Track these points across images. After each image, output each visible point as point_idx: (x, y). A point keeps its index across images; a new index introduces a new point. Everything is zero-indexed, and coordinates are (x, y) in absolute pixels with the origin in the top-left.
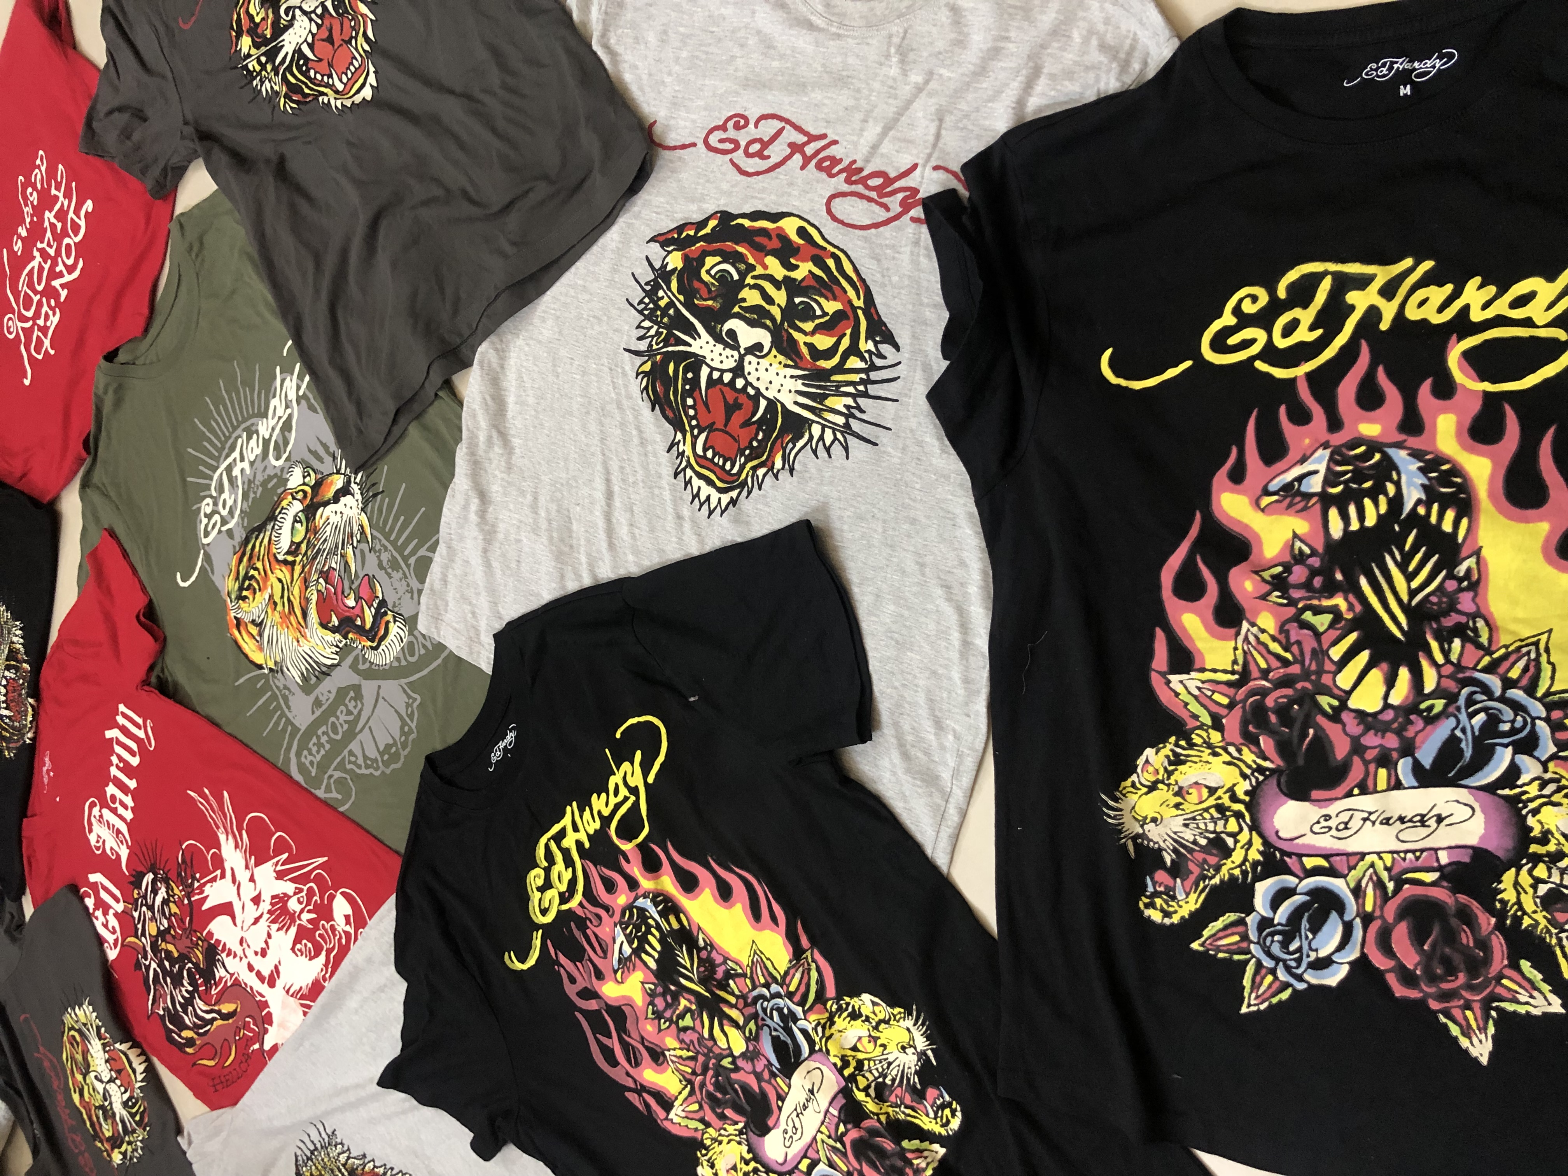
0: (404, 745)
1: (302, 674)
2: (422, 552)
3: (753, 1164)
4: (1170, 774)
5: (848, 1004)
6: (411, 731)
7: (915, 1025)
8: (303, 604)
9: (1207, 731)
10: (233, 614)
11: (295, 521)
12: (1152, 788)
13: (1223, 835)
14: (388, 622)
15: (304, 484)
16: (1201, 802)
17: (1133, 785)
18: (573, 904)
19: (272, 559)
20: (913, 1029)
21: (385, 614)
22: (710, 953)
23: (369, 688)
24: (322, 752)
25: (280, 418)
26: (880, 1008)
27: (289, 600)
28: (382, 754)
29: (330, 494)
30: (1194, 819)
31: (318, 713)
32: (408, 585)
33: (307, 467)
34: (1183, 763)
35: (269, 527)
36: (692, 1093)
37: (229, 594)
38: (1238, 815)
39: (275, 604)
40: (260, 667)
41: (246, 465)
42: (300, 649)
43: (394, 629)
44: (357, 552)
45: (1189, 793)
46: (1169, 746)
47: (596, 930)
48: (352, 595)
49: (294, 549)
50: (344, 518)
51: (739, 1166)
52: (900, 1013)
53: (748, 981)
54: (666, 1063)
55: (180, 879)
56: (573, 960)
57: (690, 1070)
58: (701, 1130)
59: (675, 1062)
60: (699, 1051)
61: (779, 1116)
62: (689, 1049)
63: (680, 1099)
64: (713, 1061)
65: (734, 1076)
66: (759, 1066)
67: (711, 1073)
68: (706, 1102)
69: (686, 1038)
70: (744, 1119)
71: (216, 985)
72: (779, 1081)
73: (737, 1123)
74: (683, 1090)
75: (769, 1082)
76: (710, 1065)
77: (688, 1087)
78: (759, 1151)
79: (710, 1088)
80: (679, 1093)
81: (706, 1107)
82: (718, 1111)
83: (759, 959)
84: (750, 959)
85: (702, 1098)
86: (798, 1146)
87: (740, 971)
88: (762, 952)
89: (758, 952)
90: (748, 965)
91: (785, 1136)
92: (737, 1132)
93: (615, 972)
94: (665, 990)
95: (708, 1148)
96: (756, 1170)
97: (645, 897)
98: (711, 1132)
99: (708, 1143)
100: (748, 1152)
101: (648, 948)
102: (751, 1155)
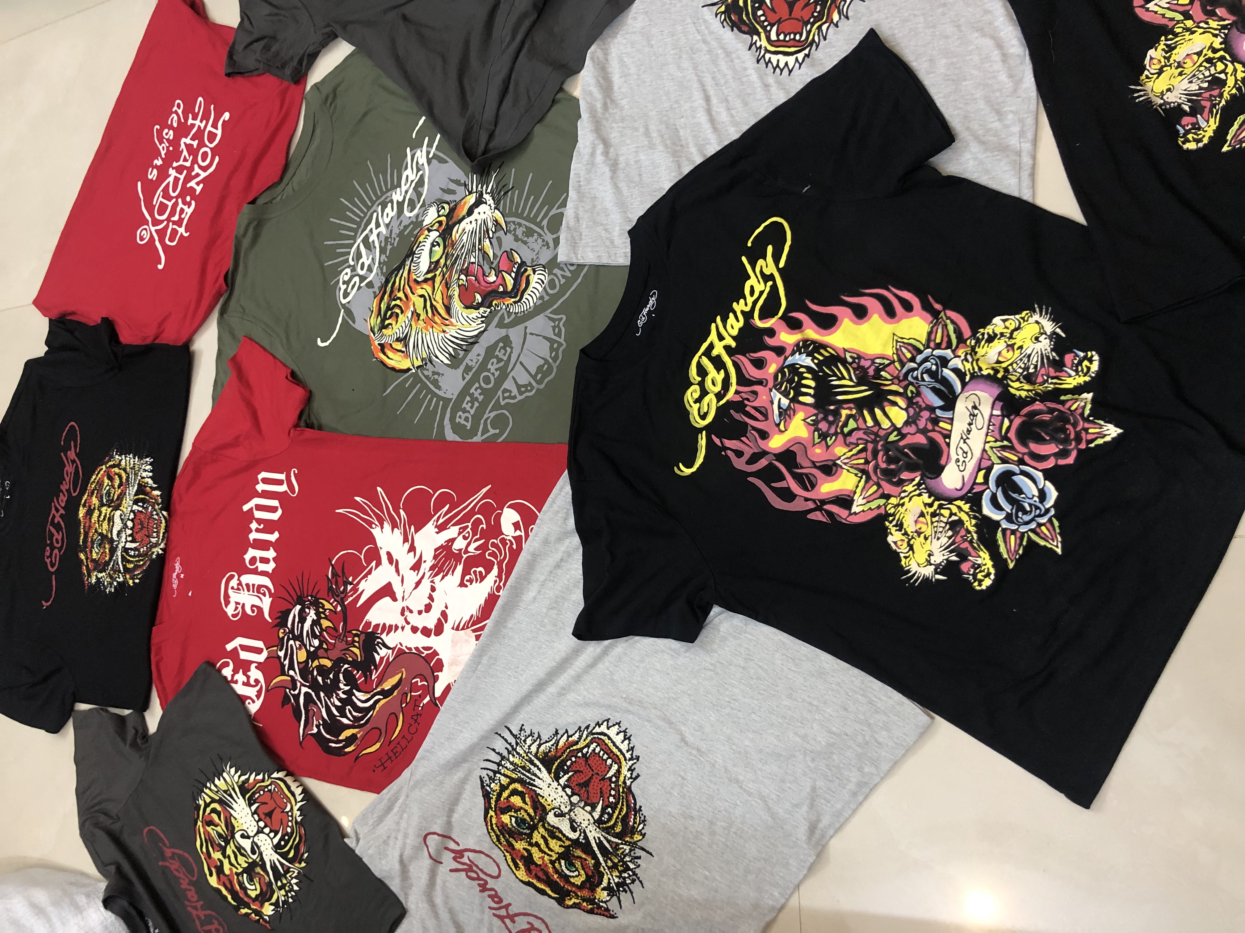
0: (555, 359)
1: (450, 354)
2: (554, 212)
3: (936, 504)
4: (1168, 59)
5: (983, 334)
6: (560, 344)
7: (1041, 316)
8: (446, 303)
9: (1182, 23)
10: (376, 343)
11: (433, 245)
12: (1160, 72)
13: (1217, 75)
14: (528, 276)
15: (439, 216)
16: (1195, 64)
17: (1147, 77)
18: (730, 395)
19: (412, 284)
20: (1041, 320)
22: (858, 364)
23: (515, 334)
24: (476, 404)
25: (412, 181)
26: (1011, 321)
27: (432, 306)
28: (534, 377)
29: (465, 212)
30: (1194, 75)
31: (468, 377)
32: (543, 241)
33: (440, 203)
34: (1175, 48)
35: (408, 263)
36: (868, 478)
37: (372, 330)
38: (1222, 59)
39: (418, 315)
40: (409, 369)
41: (383, 229)
42: (448, 336)
43: (534, 279)
45: (1185, 63)
46: (1162, 43)
47: (755, 404)
48: (493, 272)
49: (434, 266)
51: (925, 511)
52: (1027, 314)
53: (897, 364)
54: (839, 469)
55: (332, 593)
56: (738, 438)
57: (862, 461)
58: (884, 504)
59: (847, 463)
60: (867, 441)
61: (949, 452)
62: (858, 445)
63: (859, 491)
64: (881, 443)
65: (901, 444)
66: (922, 424)
67: (881, 454)
68: (882, 480)
69: (852, 439)
70: (919, 473)
71: (376, 669)
72: (942, 424)
73: (913, 480)
74: (859, 481)
75: (934, 430)
76: (880, 448)
77: (864, 476)
78: (939, 490)
79: (884, 466)
80: (857, 487)
81: (883, 483)
82: (894, 480)
83: (901, 344)
84: (894, 348)
85: (879, 478)
86: (971, 465)
87: (889, 362)
88: (903, 338)
89: (899, 340)
90: (894, 353)
91: (958, 464)
92: (916, 487)
93: (778, 425)
94: (827, 413)
95: (893, 515)
96: (940, 507)
97: (793, 354)
98: (893, 501)
99: (892, 511)
100: (930, 497)
101: (804, 390)
102: (933, 498)
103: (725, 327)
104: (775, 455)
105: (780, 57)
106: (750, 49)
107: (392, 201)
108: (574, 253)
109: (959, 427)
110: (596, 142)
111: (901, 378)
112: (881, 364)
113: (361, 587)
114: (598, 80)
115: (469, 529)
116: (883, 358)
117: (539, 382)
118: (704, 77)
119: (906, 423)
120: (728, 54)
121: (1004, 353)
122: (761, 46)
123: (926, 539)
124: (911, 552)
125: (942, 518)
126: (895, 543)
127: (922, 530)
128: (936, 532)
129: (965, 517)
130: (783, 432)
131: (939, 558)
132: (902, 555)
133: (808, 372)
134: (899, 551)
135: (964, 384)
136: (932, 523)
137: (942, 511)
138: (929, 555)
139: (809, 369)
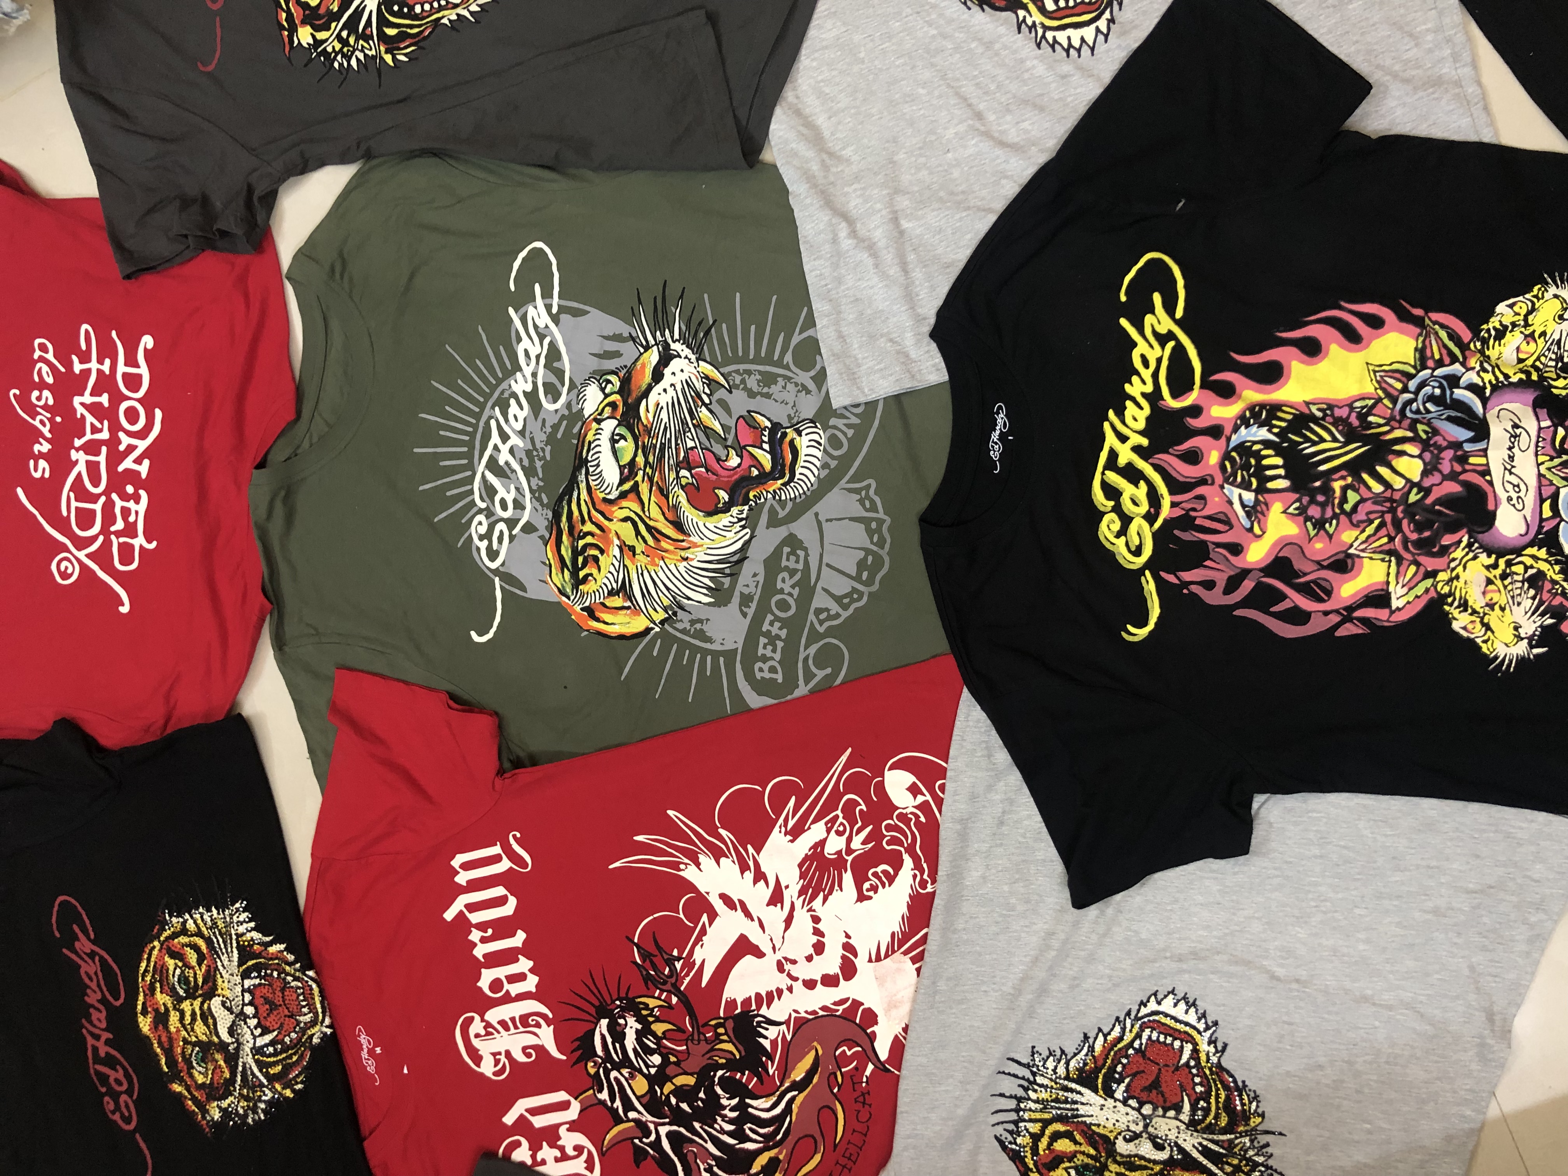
0: (881, 544)
1: (709, 588)
2: (796, 339)
3: (1502, 562)
5: (1488, 331)
6: (880, 522)
7: (1558, 287)
8: (671, 518)
10: (578, 608)
11: (613, 441)
14: (792, 442)
15: (606, 396)
18: (1166, 511)
19: (603, 507)
20: (1559, 292)
21: (785, 435)
22: (1332, 415)
23: (803, 528)
24: (780, 644)
25: (538, 357)
26: (1520, 304)
27: (649, 528)
28: (858, 578)
29: (648, 378)
31: (751, 612)
32: (796, 385)
33: (600, 377)
35: (582, 477)
36: (1400, 561)
37: (562, 592)
39: (632, 549)
40: (648, 630)
41: (515, 440)
42: (695, 563)
43: (802, 443)
44: (715, 407)
47: (1206, 512)
48: (732, 452)
49: (628, 471)
50: (679, 387)
51: (1491, 576)
52: (1539, 289)
53: (1386, 402)
54: (1356, 560)
55: (651, 983)
56: (1199, 565)
57: (1385, 540)
58: (1432, 585)
59: (1366, 548)
60: (1383, 513)
61: (1494, 492)
62: (1371, 522)
63: (1392, 579)
64: (1400, 509)
65: (1429, 501)
66: (1446, 467)
67: (1405, 523)
68: (1419, 555)
69: (1360, 516)
70: (1465, 530)
71: (771, 1058)
72: (1472, 460)
73: (1460, 541)
74: (1389, 566)
75: (1465, 471)
76: (1400, 515)
77: (1393, 559)
78: (1499, 544)
79: (1414, 536)
80: (1388, 574)
81: (1422, 559)
82: (1435, 550)
83: (1382, 374)
84: (1374, 382)
85: (1413, 554)
86: (1530, 499)
87: (1373, 401)
88: (1381, 366)
89: (1377, 369)
90: (1376, 389)
91: (1512, 503)
92: (1467, 550)
93: (1251, 530)
94: (1312, 494)
95: (1451, 594)
96: (1509, 564)
97: (1236, 429)
98: (1443, 576)
99: (1446, 589)
100: (1489, 556)
101: (1269, 473)
102: (1494, 556)
103: (1123, 422)
104: (1261, 570)
105: (1070, 32)
106: (1019, 32)
107: (514, 395)
108: (858, 388)
109: (1496, 456)
110: (834, 221)
111: (1398, 418)
112: (1363, 408)
113: (698, 956)
114: (799, 131)
115: (841, 820)
116: (1363, 399)
117: (869, 583)
118: (960, 87)
119: (1425, 473)
120: (989, 45)
121: (1524, 346)
122: (1034, 22)
123: (1503, 609)
124: (1489, 633)
125: (1516, 577)
126: (1465, 628)
127: (1494, 601)
128: (1513, 597)
129: (1544, 566)
130: (1259, 537)
131: (1530, 627)
132: (1479, 641)
133: (1266, 448)
134: (1472, 636)
135: (1485, 401)
136: (1505, 587)
137: (1514, 568)
138: (1516, 628)
139: (1267, 444)
